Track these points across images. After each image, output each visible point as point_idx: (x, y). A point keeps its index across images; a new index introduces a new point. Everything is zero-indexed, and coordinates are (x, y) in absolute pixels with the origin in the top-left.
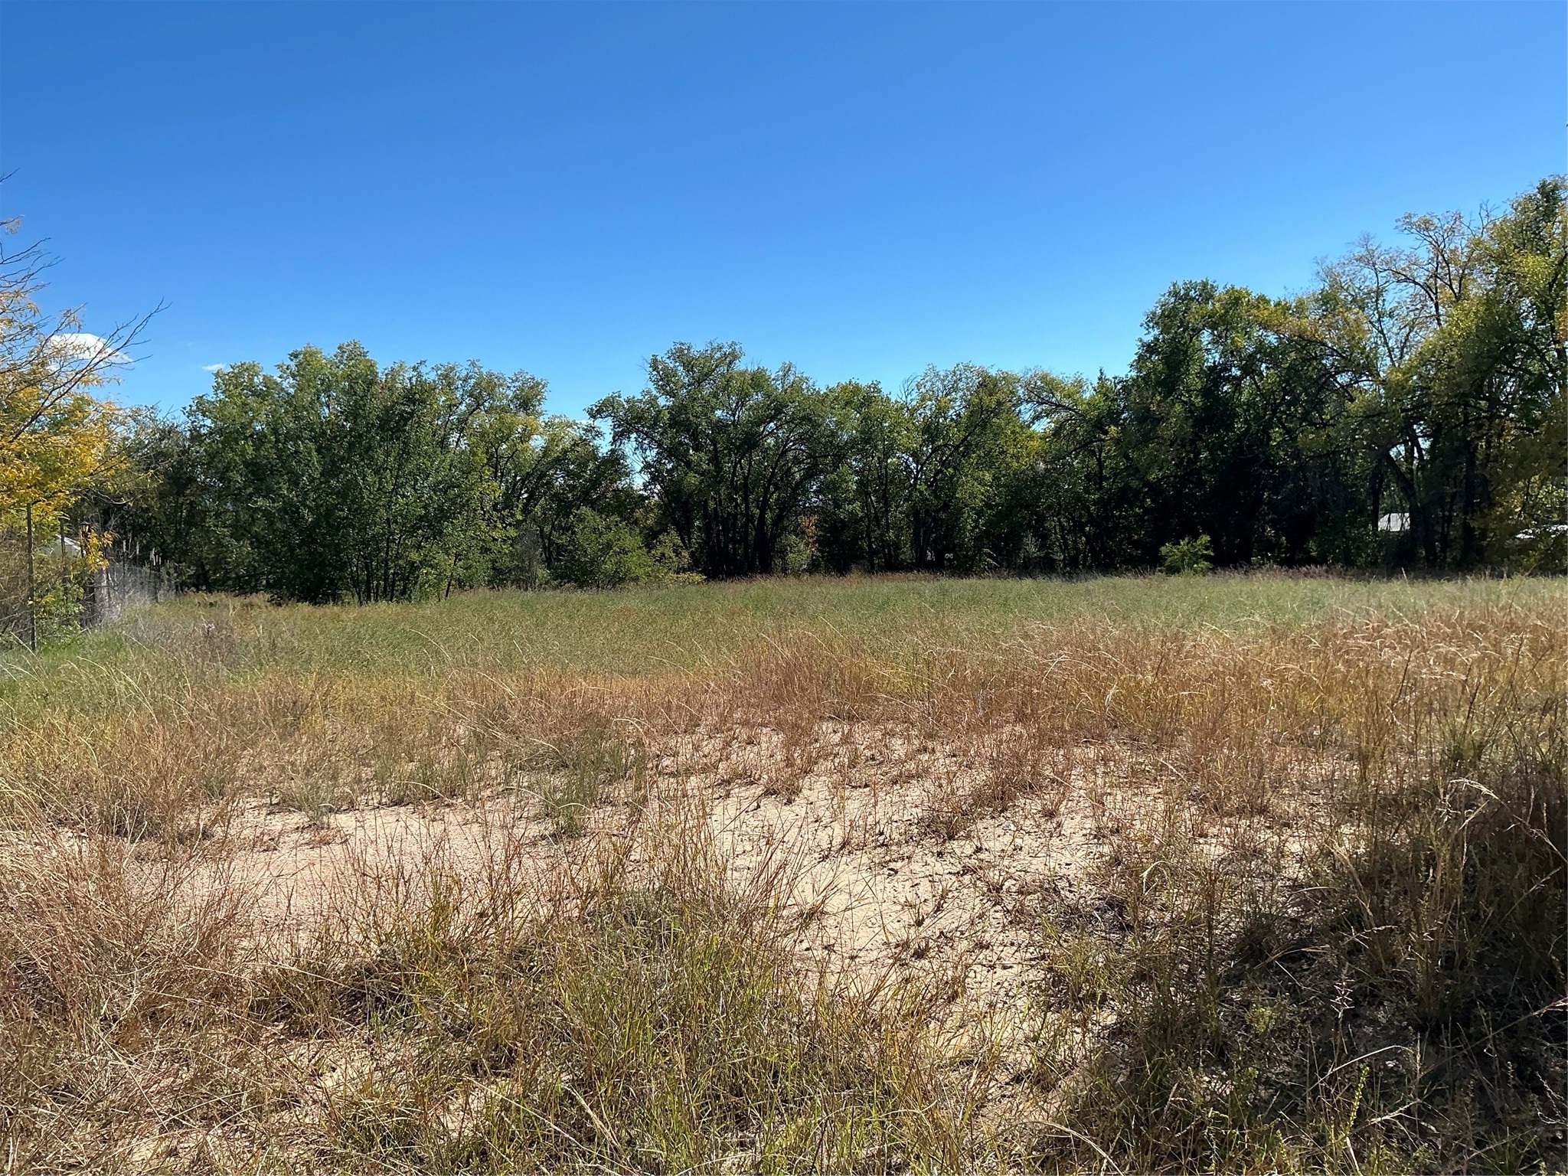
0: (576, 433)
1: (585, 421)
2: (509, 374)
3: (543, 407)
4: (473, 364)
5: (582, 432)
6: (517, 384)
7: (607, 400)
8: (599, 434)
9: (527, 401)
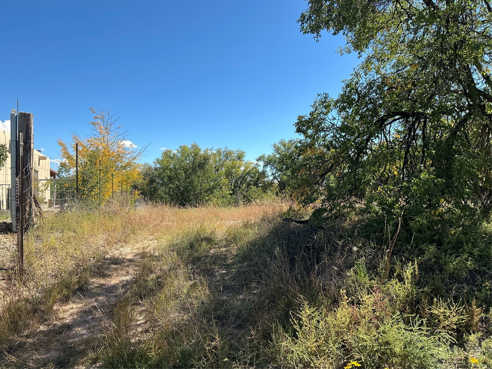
0: (253, 166)
1: (255, 162)
2: (235, 150)
3: (244, 159)
4: (226, 148)
5: (255, 165)
6: (237, 153)
7: (261, 156)
8: (259, 166)
9: (240, 158)
